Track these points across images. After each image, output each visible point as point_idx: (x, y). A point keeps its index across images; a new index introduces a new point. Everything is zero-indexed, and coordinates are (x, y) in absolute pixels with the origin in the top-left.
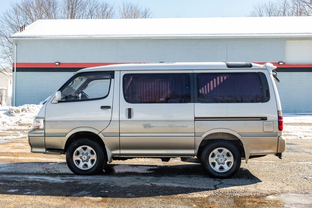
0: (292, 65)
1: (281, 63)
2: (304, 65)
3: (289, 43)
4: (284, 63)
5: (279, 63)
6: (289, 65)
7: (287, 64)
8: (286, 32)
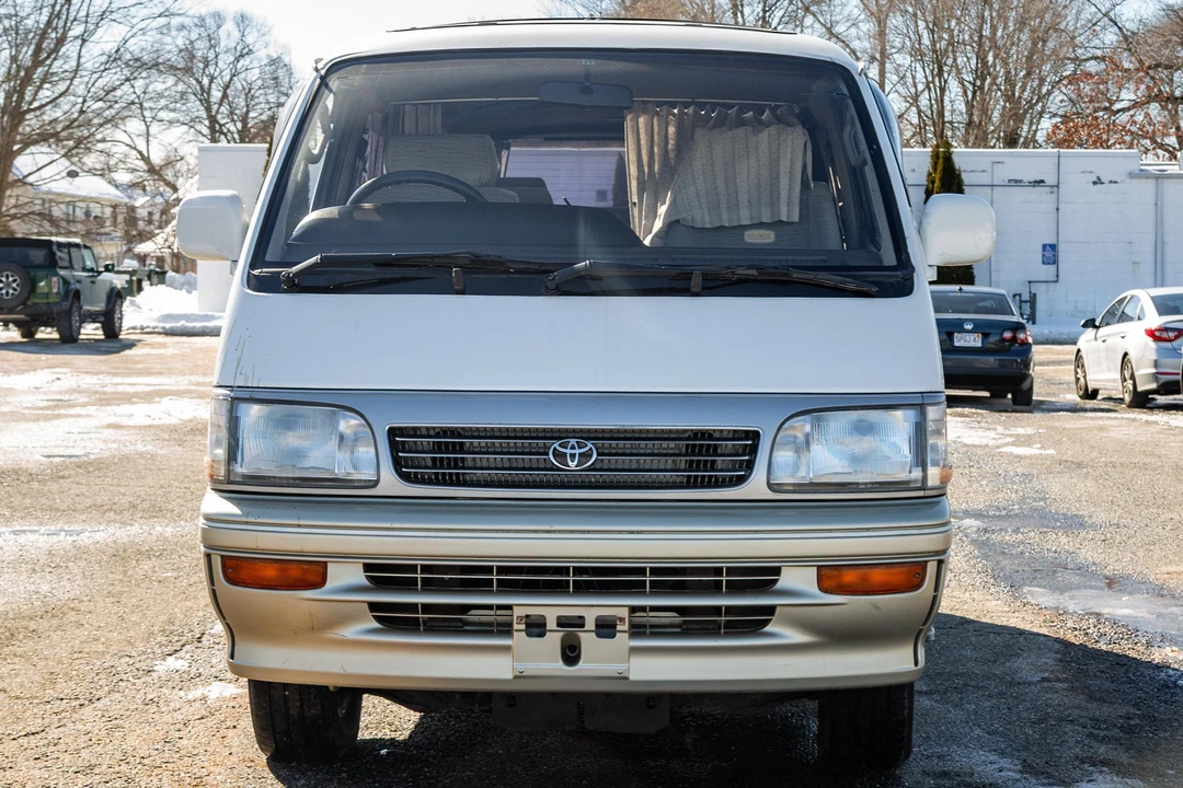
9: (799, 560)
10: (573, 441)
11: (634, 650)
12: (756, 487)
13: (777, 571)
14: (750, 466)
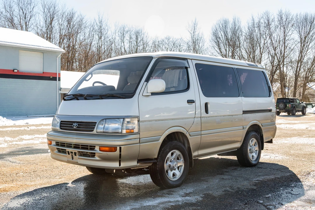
0: (24, 73)
1: (15, 71)
2: (34, 73)
3: (22, 53)
4: (18, 71)
5: (14, 70)
6: (22, 73)
7: (20, 72)
8: (21, 43)
9: (98, 145)
10: (76, 123)
11: (79, 158)
12: (94, 132)
13: (95, 146)
14: (94, 128)
